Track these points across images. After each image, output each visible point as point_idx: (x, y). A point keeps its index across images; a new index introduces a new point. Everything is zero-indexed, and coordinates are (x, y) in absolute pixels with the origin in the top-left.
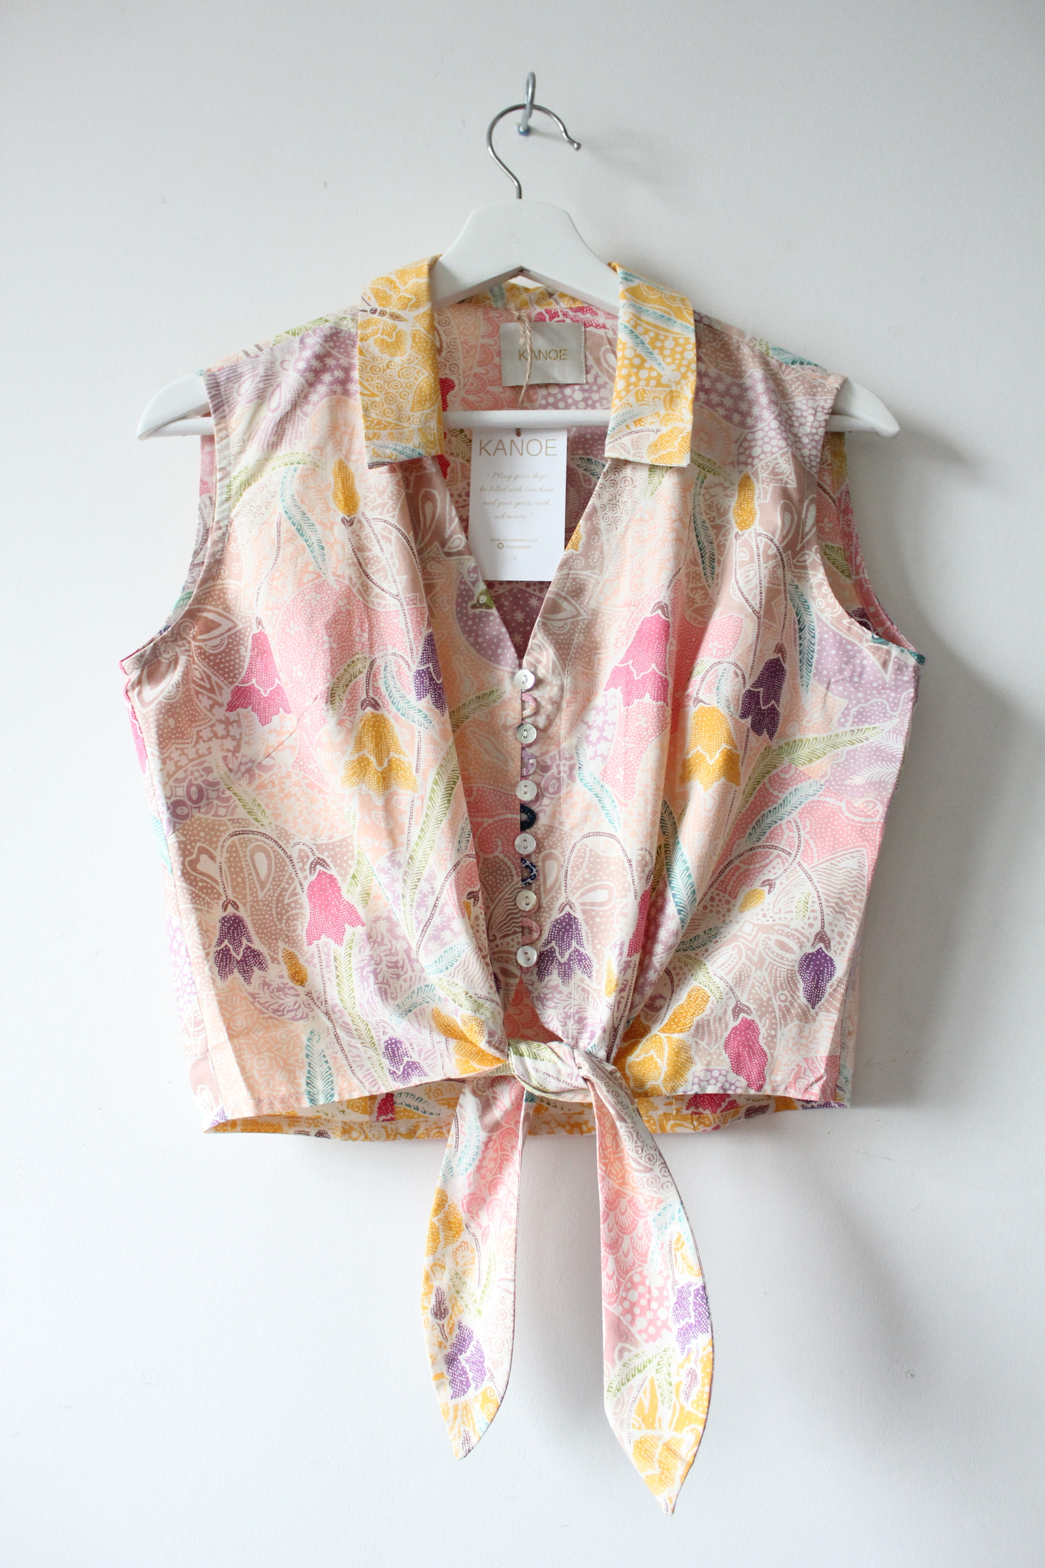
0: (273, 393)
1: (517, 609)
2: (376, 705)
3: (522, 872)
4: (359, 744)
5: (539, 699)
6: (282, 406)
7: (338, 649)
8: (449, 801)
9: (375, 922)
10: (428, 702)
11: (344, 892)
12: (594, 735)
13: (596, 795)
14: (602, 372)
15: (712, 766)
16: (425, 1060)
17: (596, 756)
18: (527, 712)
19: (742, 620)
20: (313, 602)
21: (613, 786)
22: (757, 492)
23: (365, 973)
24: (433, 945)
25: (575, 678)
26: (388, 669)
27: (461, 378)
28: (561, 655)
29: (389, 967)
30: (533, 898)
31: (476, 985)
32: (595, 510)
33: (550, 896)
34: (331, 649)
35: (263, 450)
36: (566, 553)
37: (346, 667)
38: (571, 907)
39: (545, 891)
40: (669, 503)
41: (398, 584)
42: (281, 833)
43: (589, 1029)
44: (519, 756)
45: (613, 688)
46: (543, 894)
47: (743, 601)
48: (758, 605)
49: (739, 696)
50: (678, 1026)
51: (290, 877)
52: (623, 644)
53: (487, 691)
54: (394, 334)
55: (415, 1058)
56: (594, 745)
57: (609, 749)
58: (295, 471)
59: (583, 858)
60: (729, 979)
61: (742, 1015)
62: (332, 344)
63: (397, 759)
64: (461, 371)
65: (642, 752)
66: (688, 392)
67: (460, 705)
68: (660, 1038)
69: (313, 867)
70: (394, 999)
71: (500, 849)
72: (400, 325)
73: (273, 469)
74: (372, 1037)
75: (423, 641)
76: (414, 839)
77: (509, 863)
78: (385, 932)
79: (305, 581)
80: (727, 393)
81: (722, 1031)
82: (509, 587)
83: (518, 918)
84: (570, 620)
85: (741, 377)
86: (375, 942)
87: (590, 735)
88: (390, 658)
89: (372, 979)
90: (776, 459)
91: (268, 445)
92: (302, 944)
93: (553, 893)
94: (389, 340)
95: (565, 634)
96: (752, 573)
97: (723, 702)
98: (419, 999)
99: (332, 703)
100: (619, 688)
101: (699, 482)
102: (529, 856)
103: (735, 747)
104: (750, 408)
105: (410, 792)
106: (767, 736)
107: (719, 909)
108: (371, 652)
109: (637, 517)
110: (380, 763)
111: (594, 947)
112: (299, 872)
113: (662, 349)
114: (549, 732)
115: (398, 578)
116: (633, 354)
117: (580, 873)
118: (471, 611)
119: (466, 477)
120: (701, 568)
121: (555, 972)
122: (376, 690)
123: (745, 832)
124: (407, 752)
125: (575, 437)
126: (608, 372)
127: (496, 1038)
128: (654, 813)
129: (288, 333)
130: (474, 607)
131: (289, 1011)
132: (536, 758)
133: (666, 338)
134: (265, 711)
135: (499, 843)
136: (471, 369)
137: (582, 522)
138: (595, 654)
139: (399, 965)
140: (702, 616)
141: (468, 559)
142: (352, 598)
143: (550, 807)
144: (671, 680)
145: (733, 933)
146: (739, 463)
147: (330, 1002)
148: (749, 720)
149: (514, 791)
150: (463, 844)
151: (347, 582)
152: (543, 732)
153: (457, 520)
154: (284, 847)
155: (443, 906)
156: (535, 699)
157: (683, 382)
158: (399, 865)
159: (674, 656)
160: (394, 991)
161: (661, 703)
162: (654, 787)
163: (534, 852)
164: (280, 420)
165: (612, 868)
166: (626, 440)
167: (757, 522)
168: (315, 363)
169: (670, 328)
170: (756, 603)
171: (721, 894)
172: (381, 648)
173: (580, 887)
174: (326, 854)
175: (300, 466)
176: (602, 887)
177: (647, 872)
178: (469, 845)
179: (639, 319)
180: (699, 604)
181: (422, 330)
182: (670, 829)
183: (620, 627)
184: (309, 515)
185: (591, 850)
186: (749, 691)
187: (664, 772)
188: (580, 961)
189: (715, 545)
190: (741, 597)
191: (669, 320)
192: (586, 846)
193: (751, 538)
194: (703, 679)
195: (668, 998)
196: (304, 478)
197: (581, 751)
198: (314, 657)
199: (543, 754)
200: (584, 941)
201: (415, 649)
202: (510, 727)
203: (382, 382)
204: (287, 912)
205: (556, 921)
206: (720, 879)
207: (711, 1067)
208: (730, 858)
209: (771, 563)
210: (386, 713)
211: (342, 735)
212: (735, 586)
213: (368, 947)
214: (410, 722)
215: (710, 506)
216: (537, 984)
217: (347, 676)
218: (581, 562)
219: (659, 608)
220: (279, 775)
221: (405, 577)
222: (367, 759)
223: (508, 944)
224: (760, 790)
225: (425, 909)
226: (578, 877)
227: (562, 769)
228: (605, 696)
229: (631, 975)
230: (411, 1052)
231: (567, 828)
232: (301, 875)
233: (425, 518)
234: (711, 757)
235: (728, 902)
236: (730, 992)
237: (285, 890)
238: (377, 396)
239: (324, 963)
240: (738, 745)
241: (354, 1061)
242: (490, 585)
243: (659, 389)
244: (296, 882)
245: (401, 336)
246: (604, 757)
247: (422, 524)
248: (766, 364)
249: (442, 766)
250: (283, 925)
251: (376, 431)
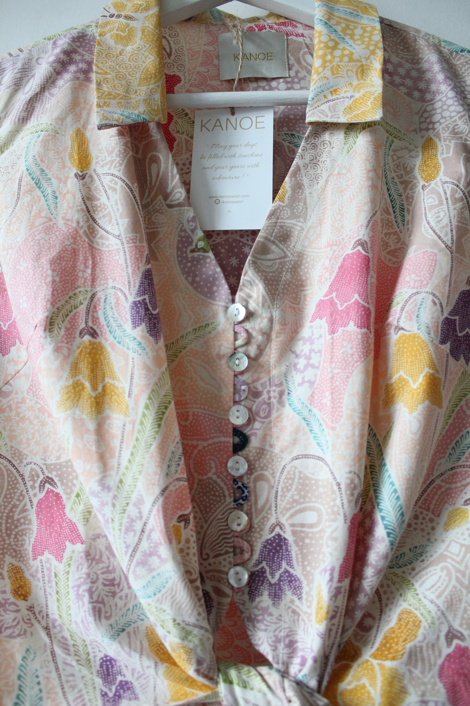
0: (28, 81)
1: (232, 256)
2: (94, 334)
3: (234, 492)
4: (75, 369)
5: (250, 330)
6: (33, 89)
7: (61, 282)
8: (159, 426)
9: (94, 539)
10: (142, 331)
11: (67, 511)
12: (301, 363)
13: (304, 419)
14: (302, 68)
15: (416, 389)
16: (138, 679)
17: (304, 382)
18: (239, 342)
19: (436, 255)
20: (42, 242)
21: (320, 410)
22: (440, 149)
23: (81, 591)
24: (140, 571)
25: (283, 311)
26: (108, 301)
27: (187, 75)
28: (270, 290)
29: (105, 585)
30: (245, 518)
31: (184, 612)
32: (298, 168)
33: (261, 517)
34: (54, 281)
35: (15, 123)
36: (274, 205)
37: (67, 298)
38: (281, 528)
39: (256, 511)
40: (364, 157)
41: (121, 227)
42: (15, 454)
43: (300, 654)
44: (231, 382)
45: (318, 320)
46: (254, 514)
47: (436, 238)
48: (450, 241)
49: (438, 323)
50: (390, 653)
51: (21, 494)
52: (326, 280)
53: (204, 324)
54: (127, 30)
55: (129, 677)
56: (302, 372)
57: (316, 375)
58: (39, 137)
59: (293, 480)
60: (440, 602)
61: (456, 642)
62: (78, 44)
63: (111, 385)
64: (186, 70)
65: (348, 377)
66: (377, 65)
67: (179, 337)
68: (372, 665)
69: (42, 486)
70: (108, 618)
71: (213, 470)
72: (132, 23)
73: (22, 138)
74: (88, 654)
75: (140, 275)
76: (124, 462)
77: (222, 484)
78: (103, 550)
79: (37, 224)
80: (408, 75)
81: (436, 658)
82: (225, 237)
83: (230, 538)
84: (278, 261)
85: (418, 63)
86: (93, 559)
87: (298, 363)
88: (110, 291)
89: (86, 599)
90: (455, 121)
91: (19, 119)
92: (28, 559)
93: (264, 514)
94: (122, 34)
95: (274, 272)
96: (442, 214)
97: (424, 328)
98: (134, 617)
99: (50, 331)
100: (324, 319)
101: (388, 145)
102: (241, 477)
103: (437, 371)
104: (427, 86)
105: (122, 417)
106: (464, 361)
107: (423, 526)
108: (93, 285)
109: (336, 172)
110: (94, 388)
111: (304, 569)
112: (30, 490)
113: (352, 36)
114: (260, 360)
115: (120, 221)
116: (328, 38)
117: (289, 495)
118: (190, 255)
119: (189, 150)
120: (393, 217)
121: (266, 593)
122: (95, 320)
123: (445, 453)
124: (121, 378)
125: (280, 118)
126: (306, 68)
127: (205, 665)
128: (362, 436)
129: (45, 39)
130: (192, 251)
131: (7, 628)
132: (247, 384)
133: (356, 28)
134: (5, 342)
135: (213, 465)
136: (195, 68)
137: (287, 179)
138: (301, 291)
139: (116, 582)
140: (396, 257)
141: (188, 210)
142: (78, 238)
143: (261, 431)
144: (373, 310)
145: (440, 551)
146: (421, 130)
147: (51, 616)
148: (448, 345)
149: (228, 415)
150: (173, 468)
151: (75, 225)
152: (253, 360)
153: (178, 177)
154: (17, 466)
155: (151, 531)
156: (247, 331)
157: (372, 57)
158: (109, 489)
159: (374, 288)
160: (109, 610)
161: (364, 330)
162: (360, 410)
163: (247, 473)
164: (30, 99)
165: (321, 490)
166: (325, 107)
167: (441, 174)
168: (62, 56)
169: (359, 21)
170: (448, 239)
171: (425, 512)
172: (102, 282)
173: (290, 509)
174: (54, 473)
175: (43, 133)
176: (311, 509)
177: (356, 495)
178: (179, 469)
179: (332, 14)
180: (393, 247)
181: (150, 26)
182: (375, 451)
183: (323, 265)
184: (47, 171)
185: (300, 472)
186: (447, 319)
187: (369, 396)
188: (290, 582)
189: (404, 197)
190: (433, 234)
191: (358, 15)
192: (296, 468)
193: (438, 186)
194: (403, 309)
195: (377, 617)
196: (45, 143)
197: (289, 378)
198: (37, 290)
199: (254, 381)
200: (295, 563)
201: (132, 282)
202: (224, 356)
203: (114, 64)
204: (16, 527)
205: (267, 541)
206: (423, 498)
207: (426, 698)
208: (432, 478)
209: (459, 205)
210: (103, 341)
211: (59, 361)
212: (427, 225)
213: (86, 565)
214: (125, 349)
215: (398, 166)
216: (248, 604)
217: (68, 307)
218: (287, 213)
219: (359, 244)
220: (16, 400)
221: (126, 220)
222: (82, 384)
223: (220, 563)
224: (458, 412)
225: (132, 534)
226: (287, 498)
227: (272, 394)
228: (311, 327)
229: (342, 601)
230: (125, 671)
231: (277, 450)
232: (31, 492)
233: (151, 177)
234: (414, 381)
235: (432, 521)
236: (442, 616)
237: (15, 506)
238: (109, 74)
239: (46, 579)
240: (439, 369)
241: (68, 681)
242: (209, 235)
243: (351, 64)
244: (27, 499)
245: (133, 31)
246: (311, 383)
247: (148, 182)
248: (440, 52)
249: (153, 391)
250: (12, 540)
251: (106, 101)
